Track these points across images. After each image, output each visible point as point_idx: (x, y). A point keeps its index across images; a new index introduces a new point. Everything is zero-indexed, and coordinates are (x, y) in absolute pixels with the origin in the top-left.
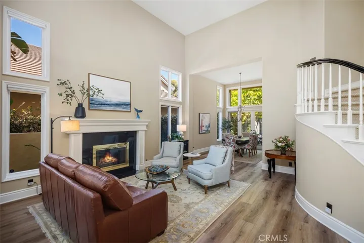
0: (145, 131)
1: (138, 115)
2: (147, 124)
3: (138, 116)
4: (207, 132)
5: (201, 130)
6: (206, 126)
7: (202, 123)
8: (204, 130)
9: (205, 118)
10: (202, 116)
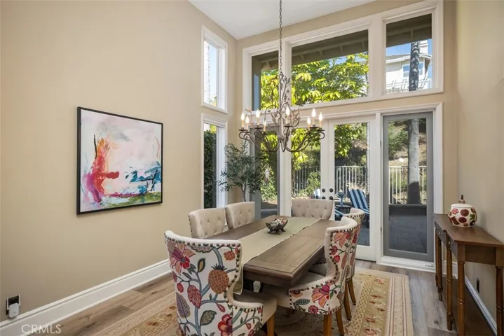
4: (138, 202)
5: (90, 195)
6: (135, 173)
7: (100, 160)
8: (116, 195)
9: (124, 138)
10: (103, 125)
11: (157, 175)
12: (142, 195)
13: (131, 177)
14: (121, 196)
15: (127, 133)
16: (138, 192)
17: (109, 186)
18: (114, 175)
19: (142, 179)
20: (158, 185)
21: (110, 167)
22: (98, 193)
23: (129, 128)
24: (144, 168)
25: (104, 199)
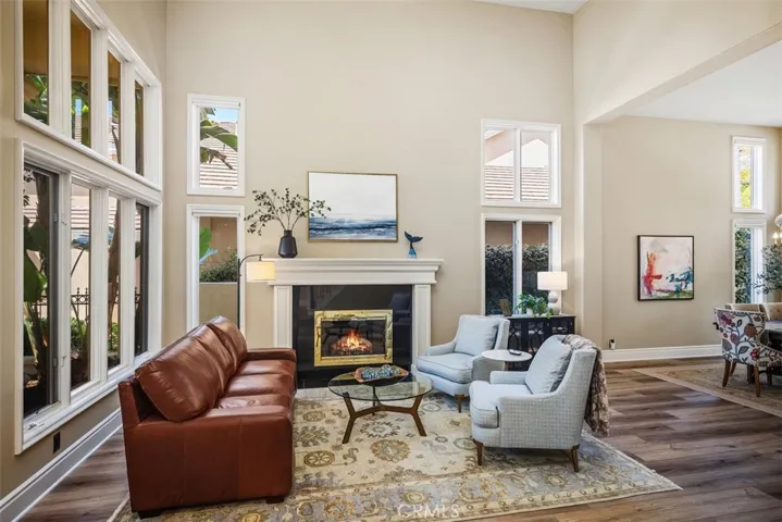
0: (432, 285)
1: (411, 247)
2: (437, 268)
3: (413, 252)
4: (675, 297)
5: (645, 289)
6: (673, 275)
7: (651, 267)
8: (660, 290)
9: (665, 250)
10: (653, 245)
11: (690, 277)
12: (678, 291)
13: (670, 278)
14: (663, 291)
15: (667, 247)
16: (674, 289)
17: (656, 284)
18: (659, 277)
19: (678, 280)
20: (690, 285)
21: (656, 272)
22: (649, 288)
23: (669, 243)
24: (679, 271)
25: (653, 293)
